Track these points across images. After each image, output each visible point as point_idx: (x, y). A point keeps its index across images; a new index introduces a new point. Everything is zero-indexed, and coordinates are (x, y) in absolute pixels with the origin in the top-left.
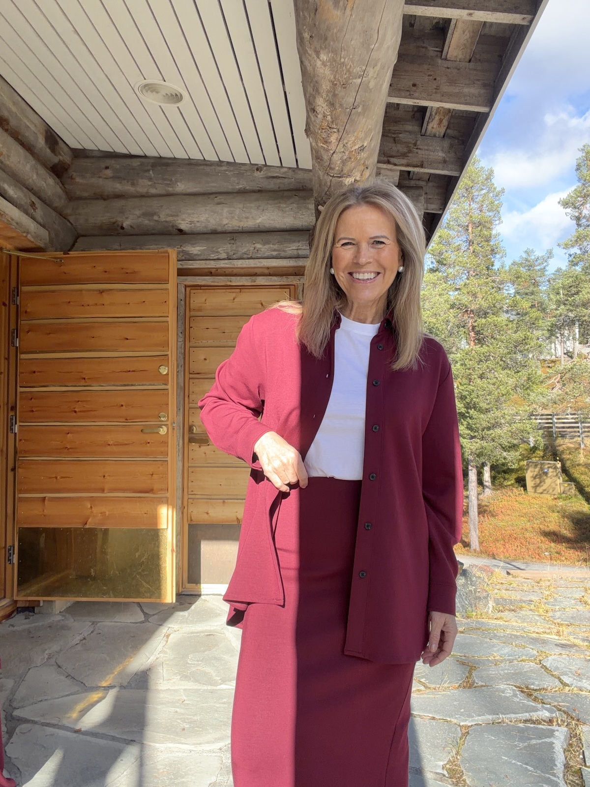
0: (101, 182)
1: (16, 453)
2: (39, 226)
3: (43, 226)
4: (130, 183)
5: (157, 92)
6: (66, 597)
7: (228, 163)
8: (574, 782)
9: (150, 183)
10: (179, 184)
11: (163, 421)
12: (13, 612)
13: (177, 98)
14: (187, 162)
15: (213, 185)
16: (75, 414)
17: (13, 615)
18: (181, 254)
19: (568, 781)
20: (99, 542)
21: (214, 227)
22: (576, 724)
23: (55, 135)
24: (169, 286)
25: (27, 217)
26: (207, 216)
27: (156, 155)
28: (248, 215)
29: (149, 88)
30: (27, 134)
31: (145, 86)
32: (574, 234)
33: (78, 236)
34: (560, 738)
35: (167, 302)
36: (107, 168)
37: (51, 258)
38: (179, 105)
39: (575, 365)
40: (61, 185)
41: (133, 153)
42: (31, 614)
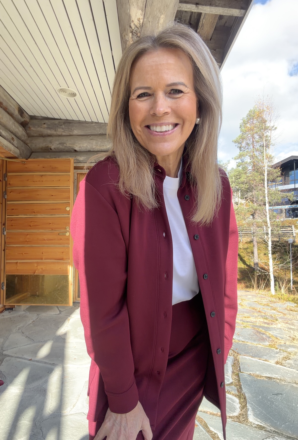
0: (42, 129)
1: (5, 243)
2: (16, 148)
3: (17, 148)
4: (54, 130)
5: (66, 92)
6: (26, 304)
7: (96, 123)
8: (236, 379)
9: (63, 130)
10: (75, 131)
11: (67, 230)
12: (4, 310)
13: (74, 95)
14: (78, 122)
15: (89, 132)
16: (30, 227)
17: (4, 311)
18: (76, 160)
19: (233, 378)
20: (41, 281)
21: (90, 149)
22: (237, 355)
23: (22, 109)
24: (70, 174)
25: (10, 144)
26: (87, 144)
27: (65, 118)
28: (103, 144)
29: (62, 90)
30: (10, 109)
31: (61, 89)
32: (238, 154)
33: (32, 152)
34: (230, 361)
35: (70, 180)
36: (44, 124)
37: (21, 161)
38: (75, 98)
39: (238, 208)
40: (25, 131)
41: (56, 117)
42: (11, 311)
